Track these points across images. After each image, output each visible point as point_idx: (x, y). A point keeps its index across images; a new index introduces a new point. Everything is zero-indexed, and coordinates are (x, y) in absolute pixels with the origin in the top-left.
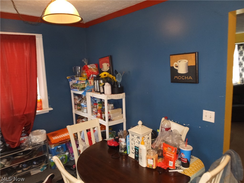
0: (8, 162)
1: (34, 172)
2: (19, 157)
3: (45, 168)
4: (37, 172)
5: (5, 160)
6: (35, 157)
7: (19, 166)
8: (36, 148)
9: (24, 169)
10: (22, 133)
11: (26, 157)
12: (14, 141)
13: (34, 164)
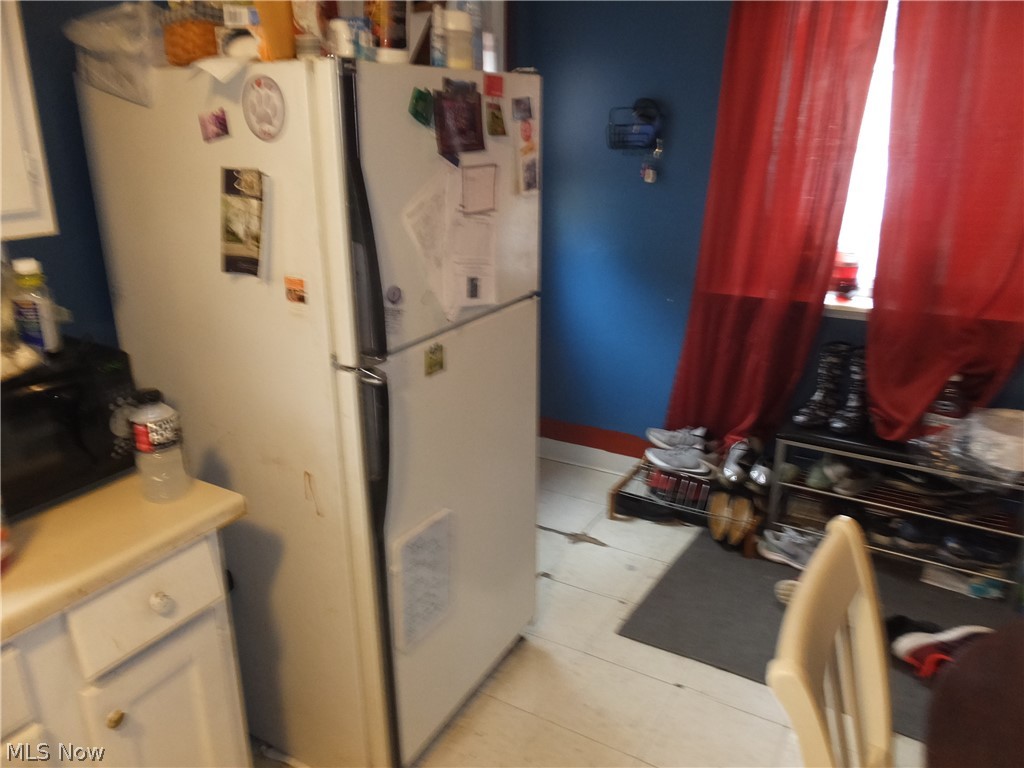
0: (848, 482)
1: (938, 578)
2: (904, 486)
3: (995, 593)
4: (953, 587)
5: (840, 469)
6: (957, 521)
7: (888, 520)
8: (972, 484)
9: (903, 543)
10: (942, 396)
11: (926, 502)
12: (897, 416)
13: (944, 547)
